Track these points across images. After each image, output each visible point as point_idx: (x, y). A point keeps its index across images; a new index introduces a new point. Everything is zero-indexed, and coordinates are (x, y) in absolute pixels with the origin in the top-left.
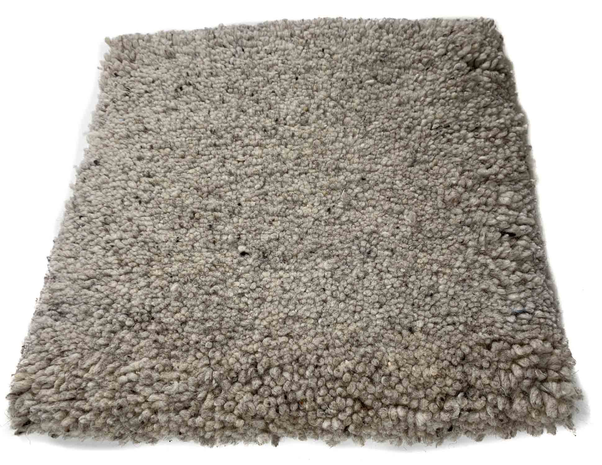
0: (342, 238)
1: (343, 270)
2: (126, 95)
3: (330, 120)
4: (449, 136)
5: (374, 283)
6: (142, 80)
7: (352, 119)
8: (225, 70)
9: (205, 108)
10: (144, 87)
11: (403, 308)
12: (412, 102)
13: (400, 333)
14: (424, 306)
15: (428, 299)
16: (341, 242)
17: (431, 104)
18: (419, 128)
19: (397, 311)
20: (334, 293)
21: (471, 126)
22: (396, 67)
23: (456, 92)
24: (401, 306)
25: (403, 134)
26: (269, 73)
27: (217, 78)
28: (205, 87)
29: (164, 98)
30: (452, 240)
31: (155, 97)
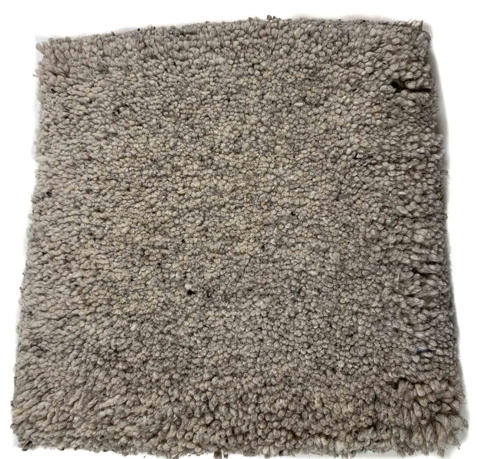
0: (275, 277)
1: (276, 310)
2: (66, 117)
3: (262, 148)
4: (372, 168)
5: (303, 324)
6: (79, 99)
7: (282, 148)
8: (159, 88)
9: (144, 133)
10: (83, 108)
11: (327, 349)
12: (338, 129)
13: (325, 372)
14: (344, 347)
15: (348, 340)
16: (274, 281)
17: (357, 131)
18: (344, 157)
19: (322, 352)
20: (270, 333)
21: (393, 156)
22: (324, 88)
23: (381, 119)
24: (326, 346)
25: (329, 165)
26: (201, 92)
27: (152, 98)
28: (141, 108)
29: (103, 122)
30: (370, 280)
31: (95, 121)
